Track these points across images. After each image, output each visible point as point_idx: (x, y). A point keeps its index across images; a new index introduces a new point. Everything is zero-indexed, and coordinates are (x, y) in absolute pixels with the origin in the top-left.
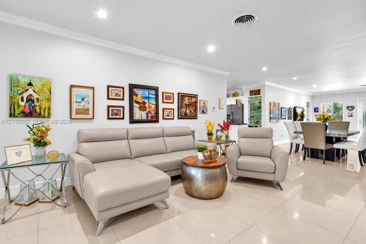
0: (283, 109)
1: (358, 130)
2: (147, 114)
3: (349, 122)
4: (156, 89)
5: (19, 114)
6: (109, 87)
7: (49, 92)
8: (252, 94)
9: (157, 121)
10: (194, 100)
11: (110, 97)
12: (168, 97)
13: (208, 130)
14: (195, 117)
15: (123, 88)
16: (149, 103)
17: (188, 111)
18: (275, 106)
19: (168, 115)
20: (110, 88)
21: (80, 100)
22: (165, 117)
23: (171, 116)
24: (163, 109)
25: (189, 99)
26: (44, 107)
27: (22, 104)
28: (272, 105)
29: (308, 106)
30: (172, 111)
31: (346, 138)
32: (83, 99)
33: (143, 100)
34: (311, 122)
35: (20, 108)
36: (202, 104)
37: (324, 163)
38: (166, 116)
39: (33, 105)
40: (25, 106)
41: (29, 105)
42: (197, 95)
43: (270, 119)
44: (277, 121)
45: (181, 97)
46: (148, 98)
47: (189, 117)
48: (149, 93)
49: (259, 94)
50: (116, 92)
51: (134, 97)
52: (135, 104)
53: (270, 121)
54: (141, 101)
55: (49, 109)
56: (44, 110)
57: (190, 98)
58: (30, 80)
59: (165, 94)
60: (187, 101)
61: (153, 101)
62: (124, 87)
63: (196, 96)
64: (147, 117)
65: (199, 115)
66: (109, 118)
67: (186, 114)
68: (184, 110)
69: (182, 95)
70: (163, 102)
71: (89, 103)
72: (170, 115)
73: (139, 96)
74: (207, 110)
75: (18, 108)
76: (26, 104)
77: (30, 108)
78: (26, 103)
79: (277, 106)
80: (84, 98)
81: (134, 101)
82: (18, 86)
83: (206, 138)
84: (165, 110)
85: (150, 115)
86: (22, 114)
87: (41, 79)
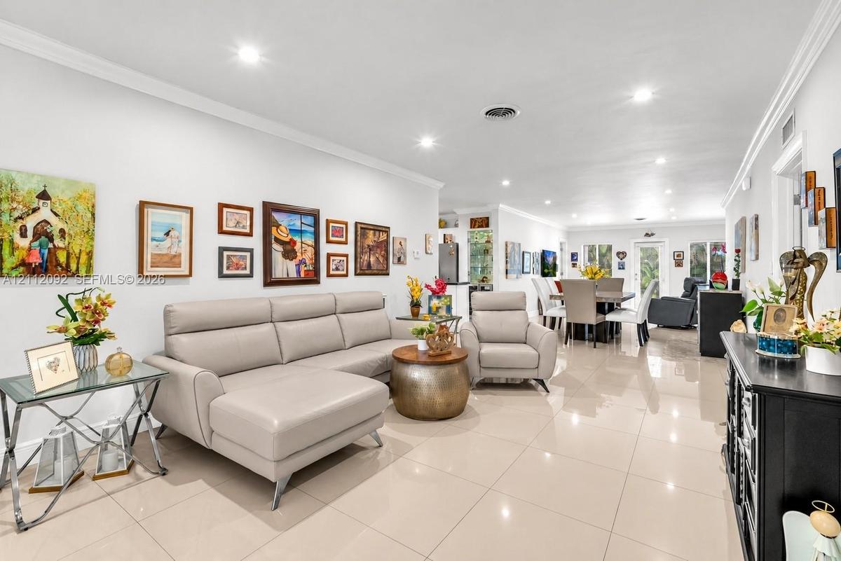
0: (525, 254)
1: (633, 291)
2: (298, 265)
3: (623, 279)
4: (315, 215)
5: (13, 269)
6: (222, 206)
7: (89, 215)
8: (474, 226)
9: (317, 282)
10: (383, 237)
11: (225, 228)
12: (337, 231)
13: (412, 297)
14: (385, 272)
15: (251, 210)
16: (302, 243)
17: (372, 259)
18: (513, 248)
19: (337, 269)
20: (225, 210)
21: (161, 235)
22: (332, 272)
23: (343, 270)
24: (329, 256)
25: (374, 235)
26: (77, 251)
27: (24, 243)
28: (510, 246)
29: (561, 250)
30: (345, 259)
31: (619, 305)
32: (167, 234)
33: (290, 237)
34: (567, 278)
35: (16, 253)
36: (397, 246)
37: (595, 347)
38: (333, 270)
39: (51, 246)
40: (30, 249)
41: (40, 245)
42: (389, 228)
43: (507, 273)
44: (517, 278)
45: (363, 230)
46: (301, 232)
47: (375, 271)
48: (302, 223)
49: (487, 226)
50: (237, 217)
51: (274, 229)
52: (275, 246)
53: (507, 278)
54: (287, 240)
55: (90, 255)
56: (79, 258)
57: (377, 233)
58: (45, 186)
59: (331, 225)
60: (371, 238)
61: (309, 240)
62: (253, 208)
63: (386, 230)
64: (298, 272)
65: (393, 268)
66: (221, 275)
67: (369, 265)
68: (366, 258)
69: (363, 226)
70: (328, 242)
71: (180, 241)
72: (340, 268)
73: (282, 228)
74: (405, 256)
75: (12, 254)
76: (33, 244)
77: (43, 254)
78: (31, 242)
79: (517, 249)
80: (170, 231)
81: (273, 237)
82: (13, 200)
83: (407, 312)
84: (332, 258)
85: (303, 268)
86: (21, 269)
87: (71, 183)
